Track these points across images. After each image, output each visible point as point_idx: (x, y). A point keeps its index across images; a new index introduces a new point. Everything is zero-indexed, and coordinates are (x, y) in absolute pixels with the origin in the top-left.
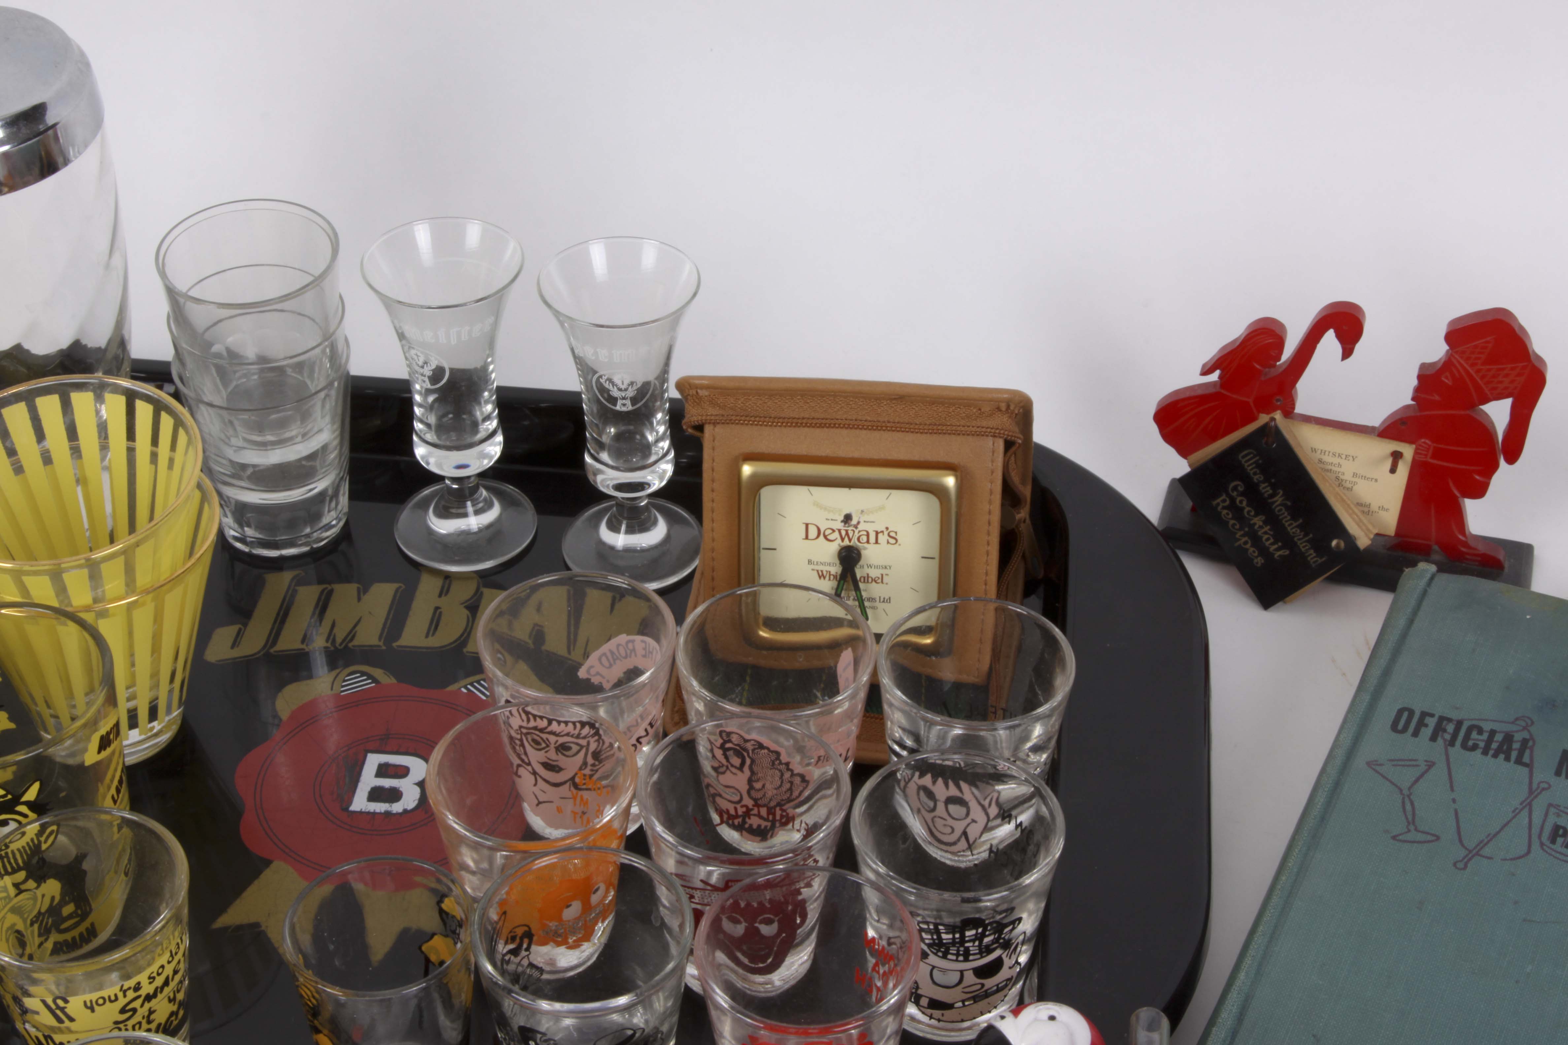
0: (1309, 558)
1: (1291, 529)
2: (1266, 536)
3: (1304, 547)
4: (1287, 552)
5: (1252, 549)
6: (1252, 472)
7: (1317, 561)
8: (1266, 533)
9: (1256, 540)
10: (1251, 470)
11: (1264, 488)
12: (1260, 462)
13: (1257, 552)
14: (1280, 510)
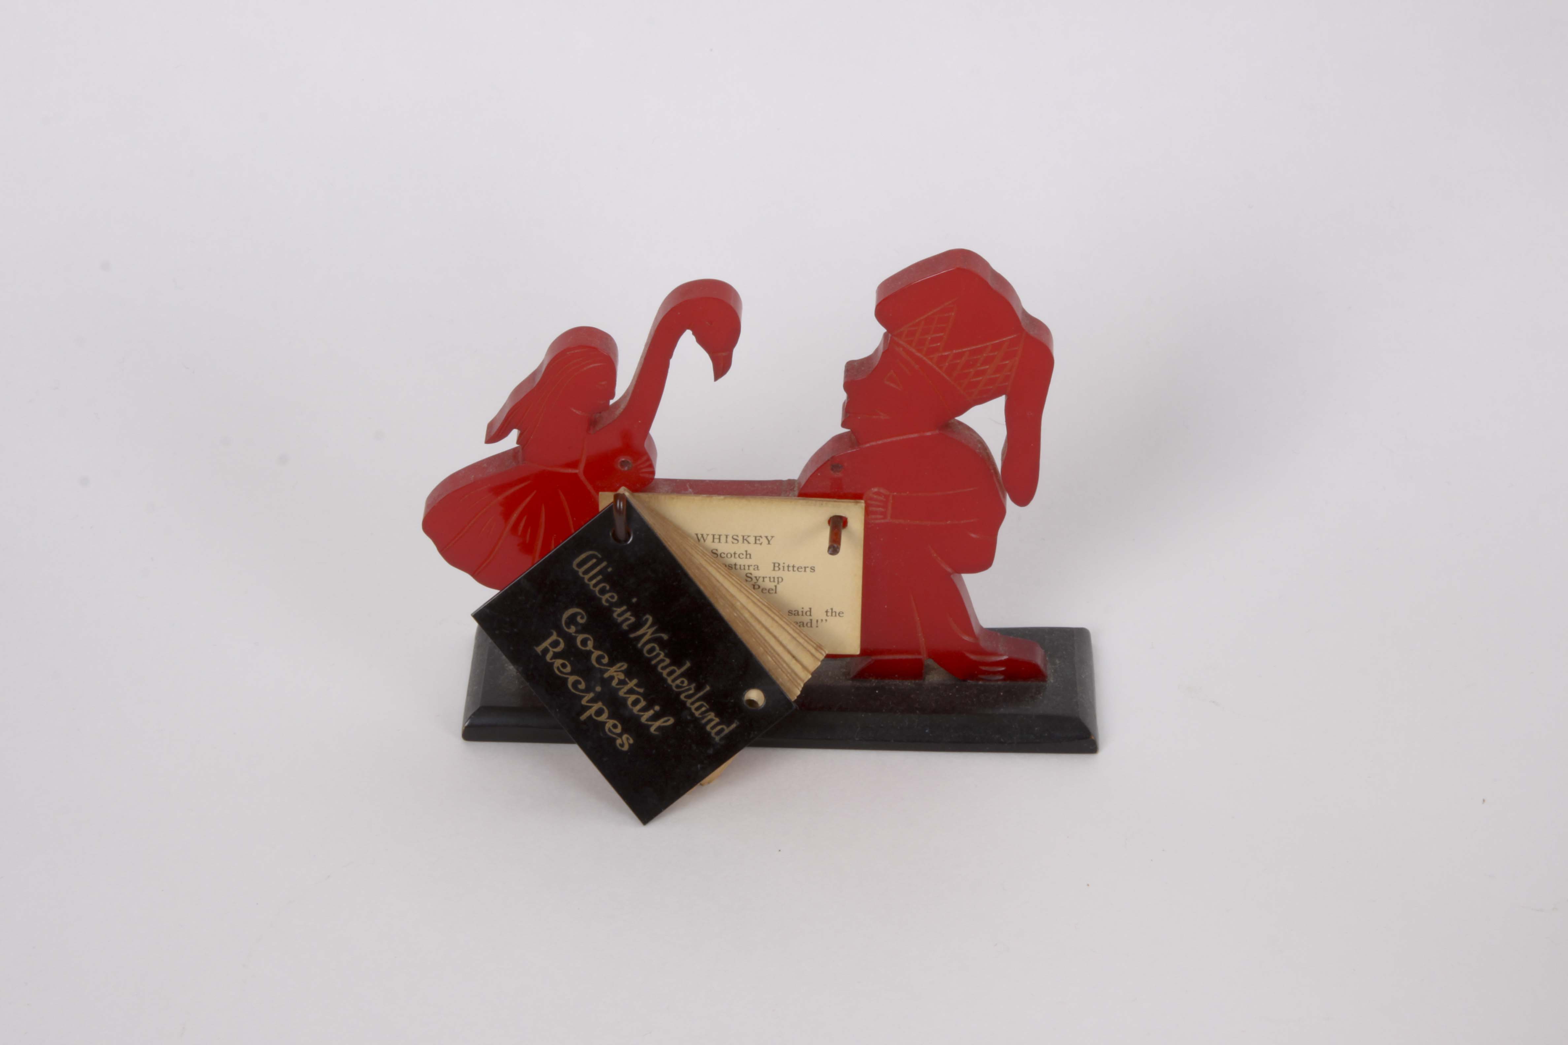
0: (708, 728)
1: (673, 681)
2: (632, 698)
3: (697, 709)
4: (671, 721)
5: (610, 723)
6: (597, 589)
7: (722, 730)
8: (631, 691)
9: (616, 706)
10: (595, 585)
11: (620, 615)
12: (610, 570)
13: (620, 726)
14: (652, 650)
